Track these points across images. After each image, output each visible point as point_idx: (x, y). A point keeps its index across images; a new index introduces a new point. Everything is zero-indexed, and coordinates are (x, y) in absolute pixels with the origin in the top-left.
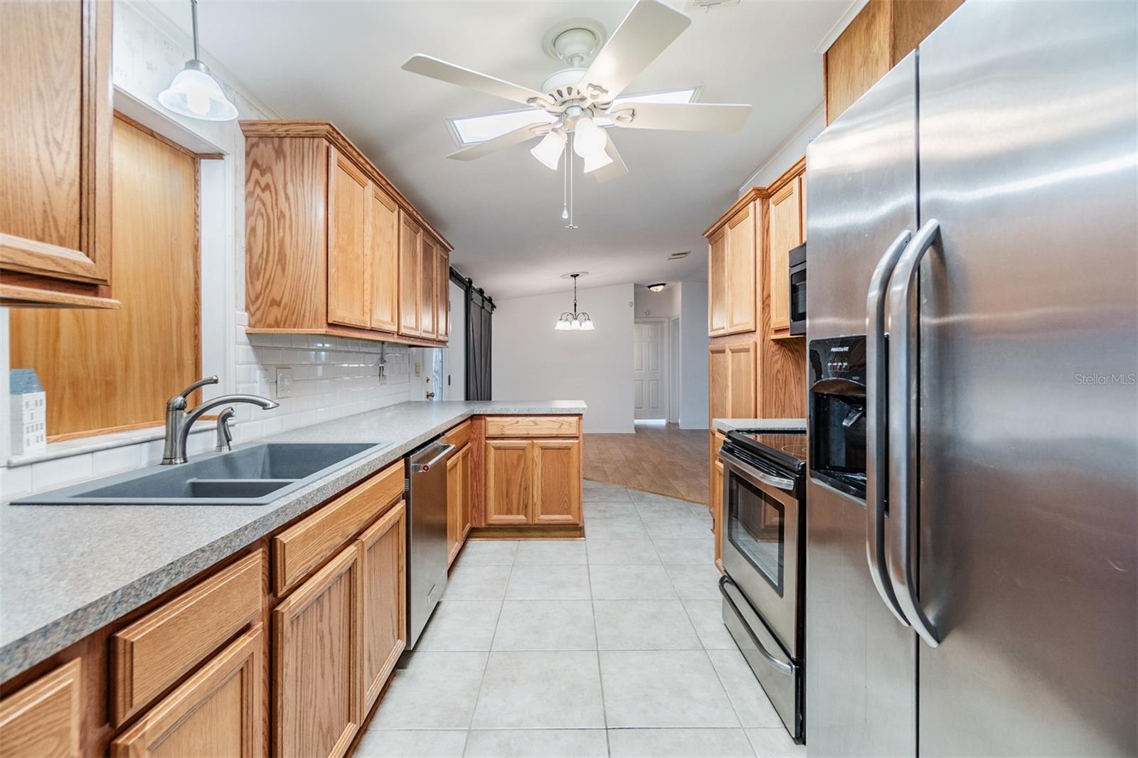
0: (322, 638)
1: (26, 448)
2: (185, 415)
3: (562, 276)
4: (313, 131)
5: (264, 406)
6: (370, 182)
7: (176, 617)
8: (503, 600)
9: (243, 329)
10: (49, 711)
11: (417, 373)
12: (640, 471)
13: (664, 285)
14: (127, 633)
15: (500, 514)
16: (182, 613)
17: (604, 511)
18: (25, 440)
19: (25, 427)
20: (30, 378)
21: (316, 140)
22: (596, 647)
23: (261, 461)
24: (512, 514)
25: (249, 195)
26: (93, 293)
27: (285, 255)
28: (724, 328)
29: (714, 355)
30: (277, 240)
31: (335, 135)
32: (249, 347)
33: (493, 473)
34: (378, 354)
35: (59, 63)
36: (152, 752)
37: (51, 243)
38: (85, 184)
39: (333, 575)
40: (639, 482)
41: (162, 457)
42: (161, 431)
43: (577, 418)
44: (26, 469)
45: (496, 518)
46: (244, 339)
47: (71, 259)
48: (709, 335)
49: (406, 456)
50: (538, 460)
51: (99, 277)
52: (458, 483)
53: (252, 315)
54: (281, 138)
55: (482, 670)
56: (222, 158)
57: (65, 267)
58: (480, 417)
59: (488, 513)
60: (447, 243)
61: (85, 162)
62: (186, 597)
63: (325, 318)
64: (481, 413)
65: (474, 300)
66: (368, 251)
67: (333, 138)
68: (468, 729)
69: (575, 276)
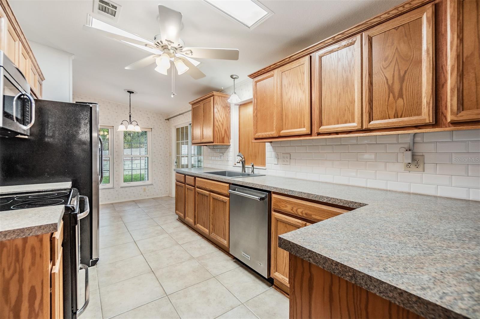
46: (269, 144)
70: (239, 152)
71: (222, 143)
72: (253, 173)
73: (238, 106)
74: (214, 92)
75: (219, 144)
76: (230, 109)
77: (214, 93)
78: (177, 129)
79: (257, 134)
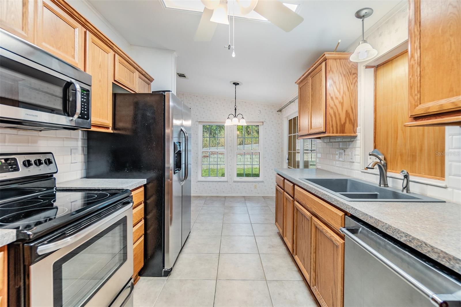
70: (375, 148)
71: (340, 133)
72: (407, 192)
73: (373, 69)
74: (325, 53)
75: (335, 134)
76: (357, 77)
77: (326, 55)
78: (289, 120)
79: (420, 107)
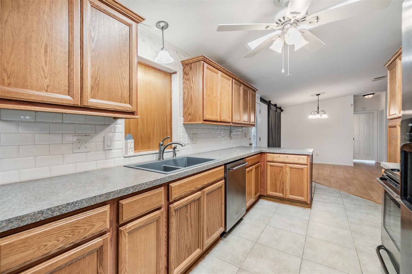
0: (187, 218)
1: (129, 153)
2: (163, 147)
3: (311, 96)
4: (199, 59)
5: (182, 145)
6: (220, 72)
7: (135, 200)
8: (267, 225)
9: (182, 122)
10: (102, 215)
11: (245, 136)
12: (351, 184)
13: (373, 94)
14: (122, 201)
15: (272, 191)
16: (137, 200)
17: (325, 199)
18: (128, 151)
19: (128, 148)
20: (130, 136)
21: (200, 62)
22: (302, 256)
23: (185, 162)
24: (277, 192)
25: (184, 82)
26: (133, 115)
27: (192, 100)
28: (395, 114)
29: (391, 128)
30: (190, 95)
31: (205, 59)
32: (184, 128)
33: (269, 175)
34: (229, 129)
35: (124, 58)
36: (129, 234)
37: (123, 103)
38: (130, 87)
39: (191, 199)
40: (349, 189)
41: (158, 158)
42: (158, 151)
43: (307, 156)
44: (128, 158)
45: (270, 193)
46: (182, 125)
47: (127, 106)
48: (388, 118)
49: (225, 165)
50: (288, 172)
51: (134, 111)
52: (253, 177)
53: (184, 118)
54: (191, 64)
55: (251, 248)
56: (176, 73)
57: (125, 109)
58: (264, 153)
59: (267, 190)
60: (255, 88)
61: (130, 82)
62: (139, 196)
63: (202, 118)
64: (265, 152)
65: (272, 109)
66: (219, 95)
67: (205, 60)
68: (239, 267)
69: (318, 95)
